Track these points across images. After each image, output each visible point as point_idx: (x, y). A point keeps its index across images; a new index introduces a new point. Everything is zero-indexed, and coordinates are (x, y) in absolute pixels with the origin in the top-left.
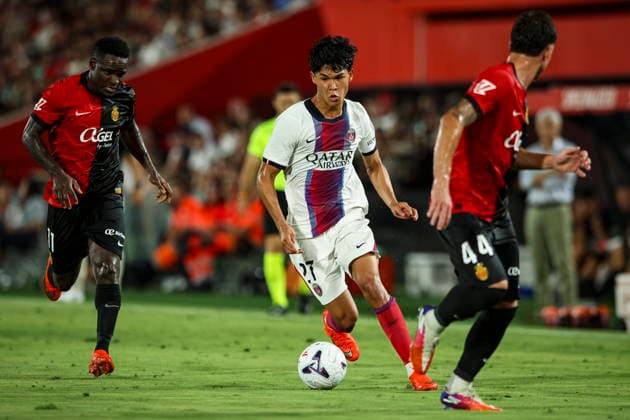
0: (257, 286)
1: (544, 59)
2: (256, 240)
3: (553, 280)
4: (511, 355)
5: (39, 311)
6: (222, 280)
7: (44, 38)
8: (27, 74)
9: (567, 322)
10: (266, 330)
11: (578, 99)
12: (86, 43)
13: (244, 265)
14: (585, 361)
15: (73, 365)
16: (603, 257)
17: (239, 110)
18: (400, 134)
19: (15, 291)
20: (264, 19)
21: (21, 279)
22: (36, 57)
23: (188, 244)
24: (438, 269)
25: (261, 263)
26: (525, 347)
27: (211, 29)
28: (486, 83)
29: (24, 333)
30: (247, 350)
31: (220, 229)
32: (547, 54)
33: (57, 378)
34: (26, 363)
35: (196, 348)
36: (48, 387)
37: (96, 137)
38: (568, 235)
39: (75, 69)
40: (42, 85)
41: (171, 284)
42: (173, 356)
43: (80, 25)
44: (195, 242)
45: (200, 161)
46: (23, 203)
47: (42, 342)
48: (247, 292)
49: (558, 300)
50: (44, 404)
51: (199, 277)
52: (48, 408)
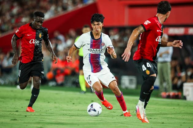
0: (77, 85)
1: (167, 16)
2: (77, 71)
3: (165, 84)
4: (152, 106)
5: (12, 91)
6: (67, 83)
7: (15, 11)
8: (9, 21)
9: (168, 97)
10: (79, 98)
11: (173, 31)
12: (27, 12)
13: (73, 79)
14: (174, 108)
15: (22, 107)
16: (180, 78)
17: (72, 33)
18: (120, 41)
19: (5, 85)
20: (80, 6)
21: (7, 81)
22: (12, 16)
23: (57, 72)
24: (131, 81)
25: (78, 78)
26: (156, 104)
27: (64, 9)
28: (148, 21)
29: (8, 98)
30: (74, 104)
31: (66, 68)
32: (168, 14)
33: (17, 111)
34: (8, 107)
35: (58, 103)
36: (14, 114)
37: (34, 42)
38: (169, 71)
39: (24, 20)
40: (14, 25)
41: (52, 84)
42: (52, 105)
43: (26, 7)
44: (59, 72)
45: (61, 48)
46: (8, 59)
47: (13, 100)
48: (74, 87)
49: (166, 90)
50: (13, 119)
51: (60, 82)
52: (14, 120)
